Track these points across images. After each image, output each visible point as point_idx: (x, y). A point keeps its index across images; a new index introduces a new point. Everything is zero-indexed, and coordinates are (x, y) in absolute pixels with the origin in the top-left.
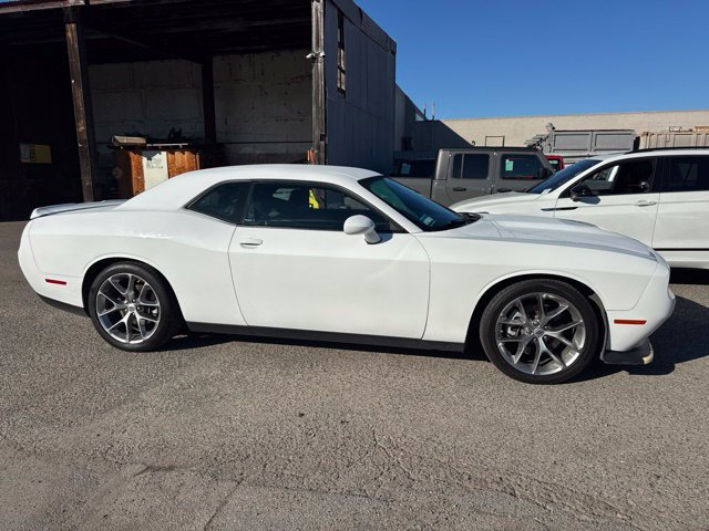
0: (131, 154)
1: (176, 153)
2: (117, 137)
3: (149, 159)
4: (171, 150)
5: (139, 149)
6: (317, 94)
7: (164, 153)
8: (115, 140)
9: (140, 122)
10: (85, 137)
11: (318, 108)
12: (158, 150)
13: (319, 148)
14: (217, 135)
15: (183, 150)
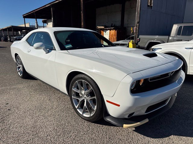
0: (102, 31)
1: (112, 30)
2: (98, 27)
3: (105, 32)
4: (110, 30)
5: (103, 30)
6: (138, 8)
7: (109, 31)
8: (97, 27)
9: (107, 22)
10: (83, 26)
11: (137, 13)
12: (107, 30)
13: (137, 26)
14: (124, 25)
15: (113, 29)
